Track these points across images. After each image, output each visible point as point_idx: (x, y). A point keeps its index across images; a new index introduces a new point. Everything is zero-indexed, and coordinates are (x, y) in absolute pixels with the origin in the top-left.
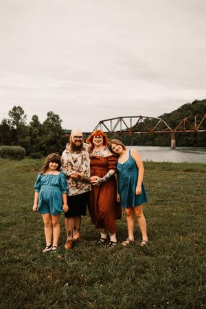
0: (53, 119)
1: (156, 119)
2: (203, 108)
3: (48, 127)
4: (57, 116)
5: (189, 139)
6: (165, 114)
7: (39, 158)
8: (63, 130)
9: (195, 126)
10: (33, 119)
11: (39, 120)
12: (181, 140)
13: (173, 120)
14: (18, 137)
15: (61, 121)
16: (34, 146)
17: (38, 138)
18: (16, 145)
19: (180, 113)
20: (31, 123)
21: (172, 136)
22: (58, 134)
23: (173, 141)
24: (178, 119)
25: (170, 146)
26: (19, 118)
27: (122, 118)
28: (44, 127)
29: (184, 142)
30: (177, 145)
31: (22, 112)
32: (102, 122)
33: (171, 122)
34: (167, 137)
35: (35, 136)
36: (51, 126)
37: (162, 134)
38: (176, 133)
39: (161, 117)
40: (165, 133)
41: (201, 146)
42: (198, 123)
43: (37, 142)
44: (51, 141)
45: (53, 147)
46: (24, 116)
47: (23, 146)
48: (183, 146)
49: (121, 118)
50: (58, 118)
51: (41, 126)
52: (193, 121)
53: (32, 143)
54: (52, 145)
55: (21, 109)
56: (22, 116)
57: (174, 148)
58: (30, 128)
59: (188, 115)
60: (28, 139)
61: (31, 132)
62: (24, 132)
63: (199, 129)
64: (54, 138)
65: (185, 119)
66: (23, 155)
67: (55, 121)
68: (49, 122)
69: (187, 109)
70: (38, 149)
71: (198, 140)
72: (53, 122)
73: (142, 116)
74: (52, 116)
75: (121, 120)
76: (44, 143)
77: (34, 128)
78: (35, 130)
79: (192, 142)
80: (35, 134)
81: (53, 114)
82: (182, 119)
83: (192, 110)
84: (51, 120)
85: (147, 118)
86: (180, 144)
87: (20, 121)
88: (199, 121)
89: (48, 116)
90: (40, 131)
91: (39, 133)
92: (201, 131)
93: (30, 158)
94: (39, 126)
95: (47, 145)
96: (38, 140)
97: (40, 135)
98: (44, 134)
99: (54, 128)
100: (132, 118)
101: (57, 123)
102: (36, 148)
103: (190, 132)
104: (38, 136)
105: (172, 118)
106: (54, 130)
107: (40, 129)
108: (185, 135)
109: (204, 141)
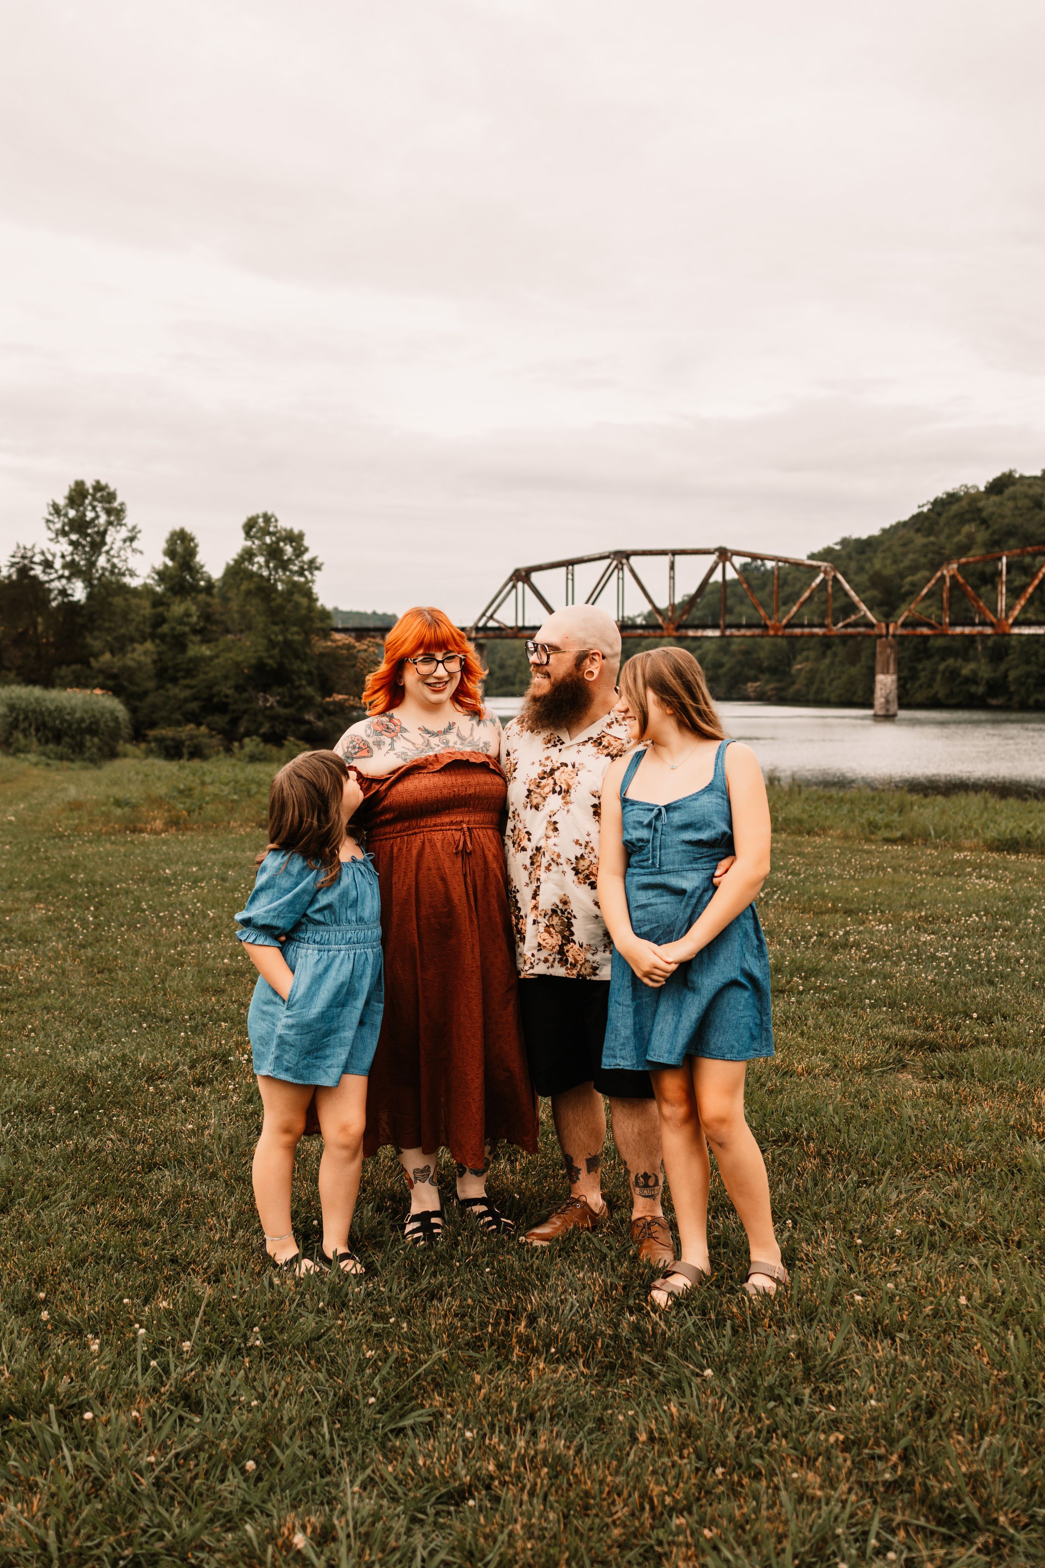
0: (273, 553)
1: (797, 565)
2: (1042, 515)
3: (249, 593)
4: (295, 539)
5: (967, 670)
6: (844, 542)
7: (197, 753)
8: (325, 615)
9: (1002, 603)
10: (171, 553)
11: (200, 558)
12: (923, 676)
13: (889, 570)
14: (95, 643)
15: (313, 566)
16: (174, 690)
17: (199, 649)
18: (80, 682)
19: (920, 540)
20: (162, 575)
21: (885, 653)
22: (295, 635)
23: (885, 682)
24: (914, 568)
25: (868, 703)
26: (97, 545)
27: (627, 555)
28: (225, 599)
29: (940, 689)
30: (906, 700)
31: (116, 515)
32: (522, 576)
33: (877, 580)
34: (853, 658)
35: (179, 643)
36: (263, 589)
37: (826, 642)
38: (901, 640)
39: (827, 554)
40: (844, 639)
41: (1024, 707)
42: (1015, 592)
43: (189, 673)
44: (260, 666)
45: (271, 701)
46: (124, 533)
47: (117, 691)
48: (934, 704)
49: (622, 557)
50: (300, 551)
51: (210, 585)
52: (990, 579)
53: (164, 674)
54: (266, 688)
55: (111, 497)
56: (115, 537)
57: (888, 717)
58: (158, 601)
59: (963, 549)
60: (142, 654)
61: (160, 621)
62: (125, 617)
63: (1017, 623)
64: (276, 651)
65: (950, 570)
66: (114, 734)
67: (284, 565)
68: (255, 568)
69: (961, 518)
70: (194, 706)
71: (1012, 675)
72: (276, 569)
73: (731, 546)
74: (268, 540)
75: (620, 567)
76: (226, 678)
77: (177, 599)
78: (178, 608)
79: (981, 690)
80: (180, 629)
81: (272, 529)
82: (935, 566)
83: (984, 522)
84: (261, 559)
85: (754, 557)
86: (920, 697)
87: (102, 561)
88: (1020, 580)
89: (248, 535)
90: (207, 617)
91: (202, 624)
92: (1026, 631)
93: (149, 753)
94: (199, 590)
95: (239, 688)
96: (197, 661)
97: (204, 634)
98: (228, 631)
99: (279, 601)
100: (678, 558)
101: (293, 573)
102: (186, 700)
103: (971, 638)
104: (197, 638)
105: (878, 563)
106: (275, 614)
107: (208, 605)
108: (946, 652)
109: (1043, 681)
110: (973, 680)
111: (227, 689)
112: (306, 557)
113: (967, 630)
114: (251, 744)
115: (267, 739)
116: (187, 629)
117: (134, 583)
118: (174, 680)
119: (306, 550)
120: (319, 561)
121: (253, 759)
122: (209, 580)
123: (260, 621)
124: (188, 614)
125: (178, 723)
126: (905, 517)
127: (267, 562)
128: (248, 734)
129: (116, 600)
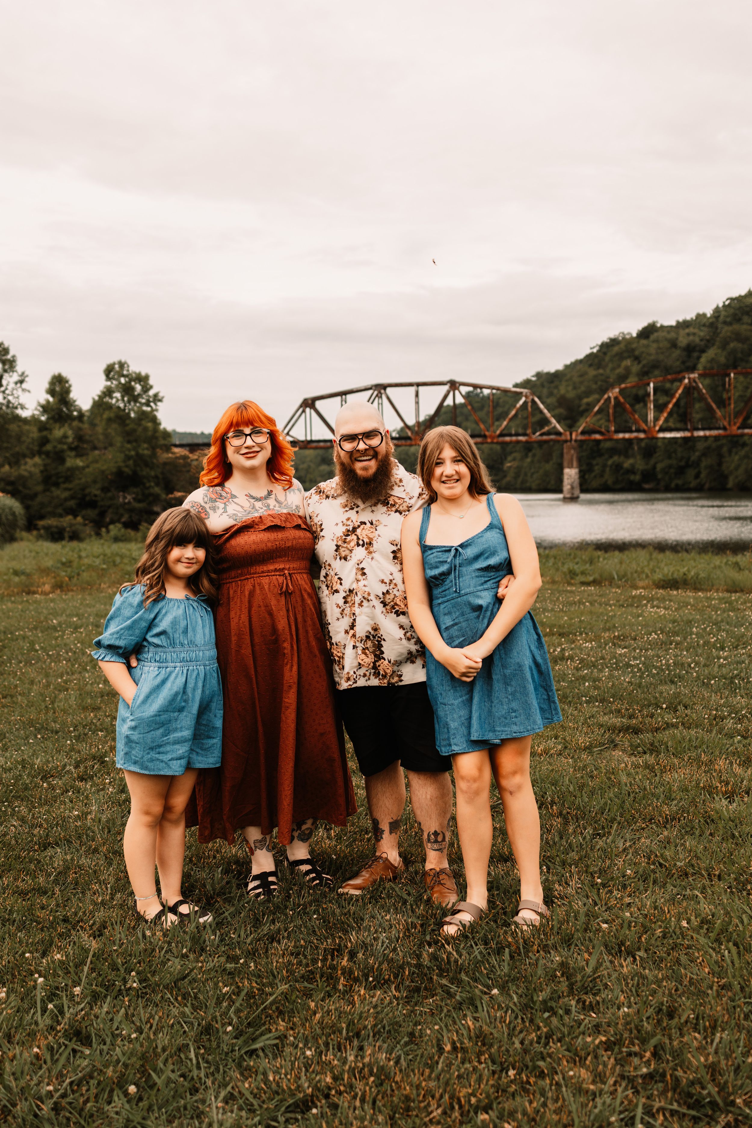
0: (127, 390)
1: (505, 391)
2: (677, 353)
3: (109, 420)
4: (143, 379)
5: (627, 464)
6: (538, 375)
7: (75, 537)
8: (166, 435)
9: (651, 416)
10: (51, 392)
11: (73, 395)
12: (597, 469)
13: (571, 394)
15: (157, 398)
16: (57, 492)
17: (73, 462)
19: (592, 372)
20: (45, 408)
21: (570, 453)
22: (145, 450)
23: (570, 474)
24: (588, 393)
25: (559, 491)
27: (385, 387)
28: (93, 425)
29: (609, 478)
30: (585, 486)
31: (9, 364)
32: (309, 403)
33: (562, 401)
34: (547, 458)
35: (59, 457)
36: (120, 417)
37: (528, 447)
38: (581, 443)
39: (526, 384)
40: (541, 444)
41: (668, 489)
42: (659, 408)
43: (68, 479)
44: (119, 473)
45: (129, 498)
46: (15, 377)
47: (14, 493)
48: (606, 488)
49: (380, 388)
50: (146, 388)
51: (81, 415)
52: (641, 399)
53: (49, 481)
54: (124, 489)
55: (6, 351)
56: (9, 380)
57: (573, 499)
58: (43, 427)
59: (623, 378)
60: (32, 466)
61: (44, 441)
62: (19, 438)
63: (662, 430)
64: (131, 462)
65: (614, 393)
66: (13, 525)
67: (135, 399)
68: (114, 401)
69: (621, 356)
70: (72, 503)
71: (659, 466)
72: (129, 402)
73: (458, 379)
74: (123, 380)
75: (379, 396)
76: (95, 482)
77: (57, 425)
78: (58, 432)
79: (637, 478)
80: (60, 446)
81: (125, 372)
82: (603, 391)
83: (637, 359)
84: (118, 395)
85: (475, 386)
86: (595, 484)
87: (1, 399)
88: (662, 400)
89: (108, 378)
90: (80, 438)
91: (76, 444)
92: (668, 435)
93: (39, 537)
94: (74, 419)
95: (105, 490)
96: (73, 470)
97: (78, 450)
98: (95, 448)
99: (132, 426)
100: (421, 389)
101: (142, 404)
102: (66, 500)
103: (630, 441)
104: (73, 454)
105: (563, 389)
106: (129, 435)
107: (80, 429)
108: (613, 451)
109: (681, 471)
110: (632, 471)
111: (95, 491)
112: (151, 393)
113: (627, 436)
114: (115, 529)
115: (126, 525)
116: (65, 447)
117: (24, 414)
118: (57, 485)
119: (151, 387)
120: (161, 395)
121: (117, 539)
122: (80, 411)
123: (118, 440)
124: (65, 436)
125: (61, 516)
126: (581, 356)
127: (123, 397)
128: (112, 522)
129: (13, 427)
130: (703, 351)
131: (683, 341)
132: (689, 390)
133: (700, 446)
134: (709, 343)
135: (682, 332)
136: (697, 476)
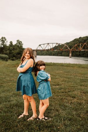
0: (19, 43)
1: (63, 44)
2: (83, 41)
4: (21, 42)
5: (77, 53)
6: (67, 43)
8: (23, 48)
9: (80, 48)
10: (10, 43)
12: (73, 54)
14: (4, 51)
15: (23, 44)
16: (11, 55)
17: (13, 51)
18: (3, 54)
19: (73, 42)
20: (9, 45)
21: (70, 52)
22: (21, 50)
23: (70, 54)
24: (73, 45)
25: (69, 56)
26: (4, 42)
28: (15, 47)
29: (75, 55)
30: (72, 56)
31: (6, 40)
32: (40, 45)
33: (70, 46)
34: (68, 52)
35: (11, 51)
36: (18, 46)
37: (65, 51)
38: (72, 51)
39: (65, 44)
43: (12, 53)
44: (18, 53)
46: (6, 41)
48: (74, 56)
49: (48, 44)
50: (21, 43)
52: (79, 46)
53: (10, 53)
54: (19, 55)
55: (5, 38)
56: (5, 42)
57: (71, 57)
58: (9, 47)
59: (77, 43)
60: (8, 52)
61: (9, 49)
62: (6, 49)
63: (82, 49)
64: (19, 51)
65: (76, 45)
66: (7, 59)
67: (20, 44)
69: (77, 41)
71: (81, 54)
78: (11, 48)
79: (78, 55)
81: (19, 41)
83: (79, 41)
84: (18, 44)
85: (59, 44)
87: (4, 44)
88: (82, 46)
89: (17, 42)
90: (13, 48)
92: (82, 50)
98: (15, 50)
105: (70, 44)
106: (19, 48)
108: (75, 52)
109: (83, 54)
110: (78, 54)
111: (15, 55)
113: (77, 50)
117: (7, 45)
122: (13, 45)
129: (6, 47)
130: (86, 40)
131: (84, 39)
132: (85, 45)
133: (86, 52)
134: (87, 40)
135: (84, 38)
136: (85, 55)
